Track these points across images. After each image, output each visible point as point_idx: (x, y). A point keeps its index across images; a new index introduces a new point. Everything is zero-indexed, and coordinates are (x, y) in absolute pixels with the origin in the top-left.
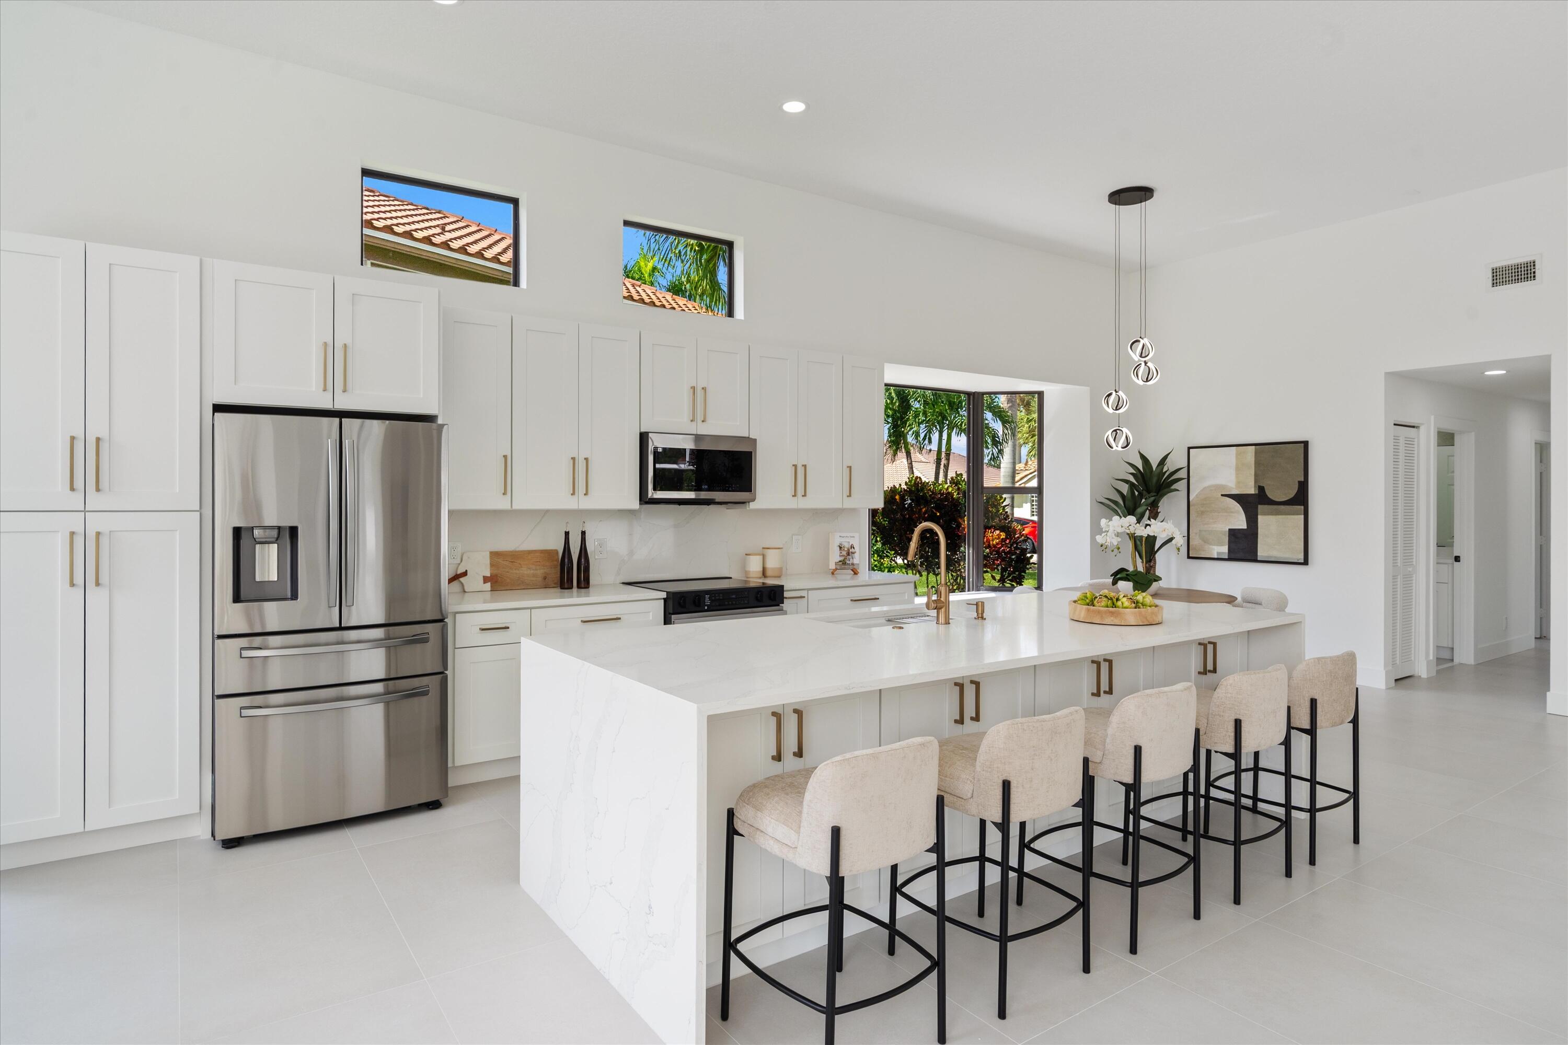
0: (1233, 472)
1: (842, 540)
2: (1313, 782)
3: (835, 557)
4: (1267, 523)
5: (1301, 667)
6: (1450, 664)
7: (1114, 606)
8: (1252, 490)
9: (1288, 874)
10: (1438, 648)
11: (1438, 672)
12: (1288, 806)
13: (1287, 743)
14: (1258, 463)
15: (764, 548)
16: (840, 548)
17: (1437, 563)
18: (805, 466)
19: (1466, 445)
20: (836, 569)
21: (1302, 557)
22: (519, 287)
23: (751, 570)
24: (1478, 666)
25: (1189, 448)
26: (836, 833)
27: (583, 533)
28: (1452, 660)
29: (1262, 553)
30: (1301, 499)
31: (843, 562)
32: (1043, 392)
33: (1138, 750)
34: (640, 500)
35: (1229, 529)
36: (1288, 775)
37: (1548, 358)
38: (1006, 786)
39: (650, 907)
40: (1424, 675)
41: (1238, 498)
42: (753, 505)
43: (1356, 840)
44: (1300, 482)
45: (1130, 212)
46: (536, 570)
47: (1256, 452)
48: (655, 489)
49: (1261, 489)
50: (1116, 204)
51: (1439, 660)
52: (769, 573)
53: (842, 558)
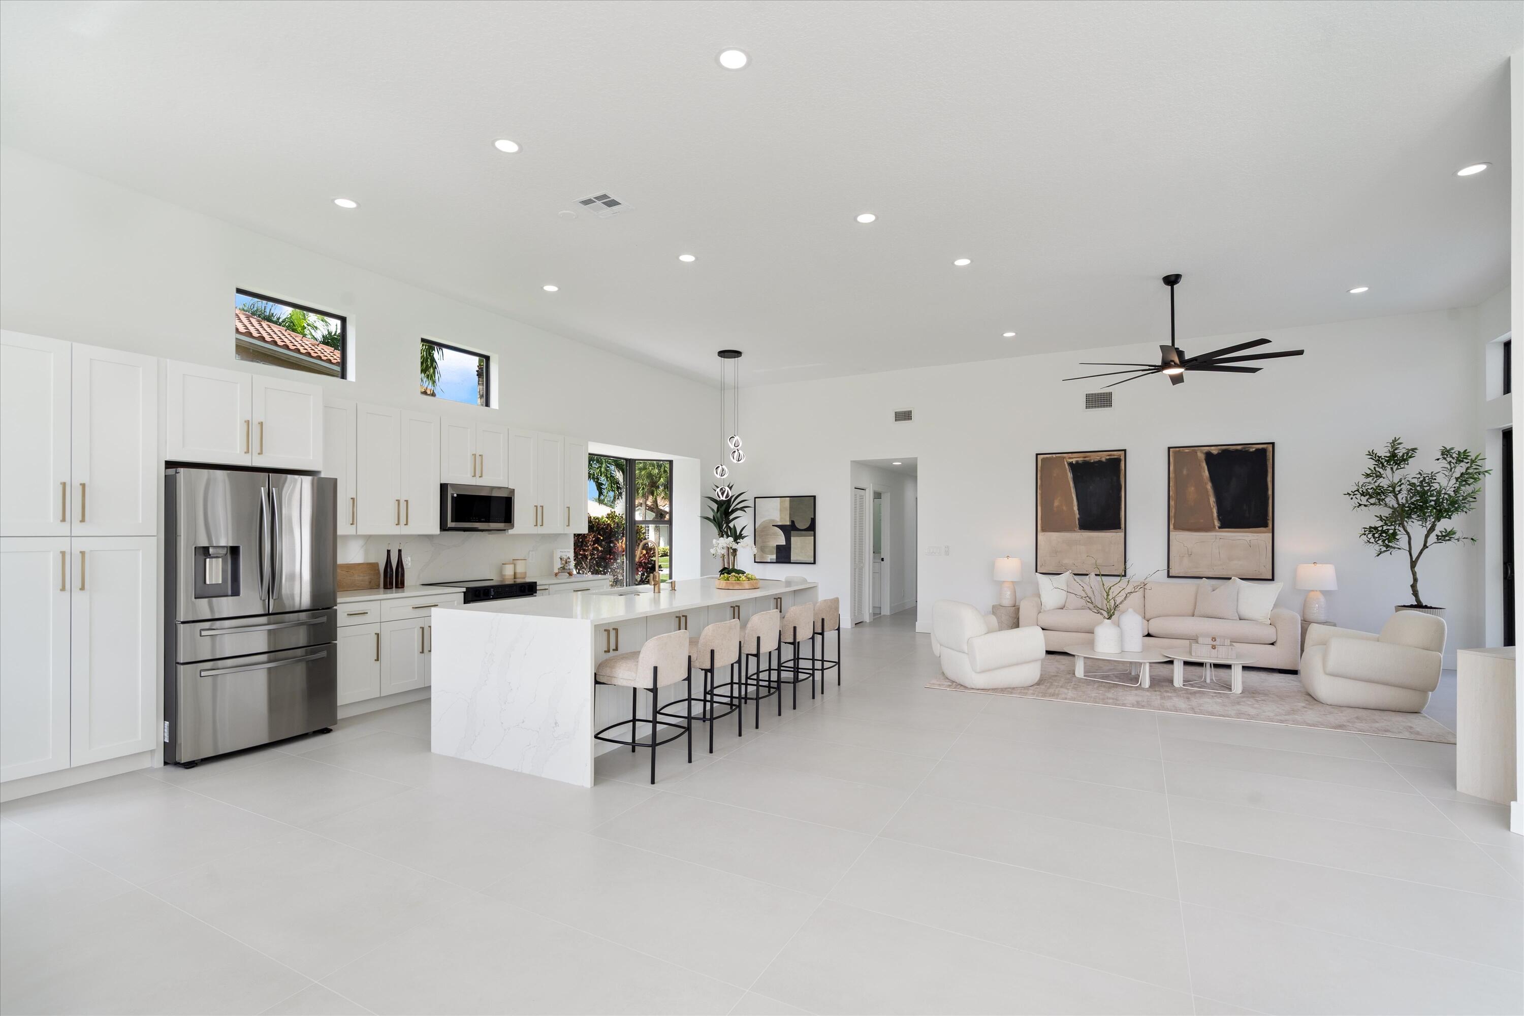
0: (778, 512)
1: (562, 554)
2: (823, 661)
3: (558, 565)
4: (796, 541)
5: (818, 604)
6: (880, 616)
7: (738, 580)
8: (788, 523)
9: (813, 698)
10: (874, 607)
11: (874, 619)
12: (813, 669)
13: (813, 638)
14: (791, 508)
15: (513, 560)
16: (561, 559)
17: (874, 562)
18: (542, 507)
19: (886, 499)
20: (559, 572)
21: (812, 559)
22: (346, 379)
23: (507, 574)
24: (891, 615)
25: (755, 498)
26: (655, 669)
27: (400, 551)
28: (880, 614)
29: (793, 559)
30: (812, 528)
31: (563, 568)
32: (672, 461)
33: (759, 638)
34: (441, 528)
35: (777, 545)
36: (813, 660)
37: (916, 459)
38: (712, 652)
39: (556, 723)
40: (868, 621)
41: (781, 527)
42: (511, 532)
43: (839, 684)
44: (812, 518)
45: (730, 362)
46: (364, 576)
47: (790, 501)
48: (452, 521)
49: (793, 522)
50: (721, 357)
51: (874, 614)
52: (518, 576)
53: (562, 566)
